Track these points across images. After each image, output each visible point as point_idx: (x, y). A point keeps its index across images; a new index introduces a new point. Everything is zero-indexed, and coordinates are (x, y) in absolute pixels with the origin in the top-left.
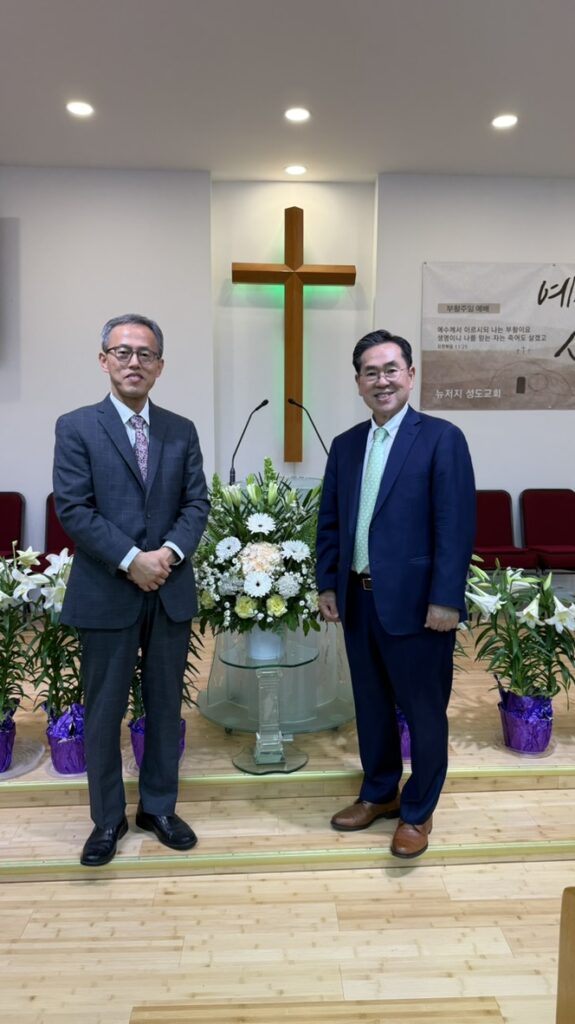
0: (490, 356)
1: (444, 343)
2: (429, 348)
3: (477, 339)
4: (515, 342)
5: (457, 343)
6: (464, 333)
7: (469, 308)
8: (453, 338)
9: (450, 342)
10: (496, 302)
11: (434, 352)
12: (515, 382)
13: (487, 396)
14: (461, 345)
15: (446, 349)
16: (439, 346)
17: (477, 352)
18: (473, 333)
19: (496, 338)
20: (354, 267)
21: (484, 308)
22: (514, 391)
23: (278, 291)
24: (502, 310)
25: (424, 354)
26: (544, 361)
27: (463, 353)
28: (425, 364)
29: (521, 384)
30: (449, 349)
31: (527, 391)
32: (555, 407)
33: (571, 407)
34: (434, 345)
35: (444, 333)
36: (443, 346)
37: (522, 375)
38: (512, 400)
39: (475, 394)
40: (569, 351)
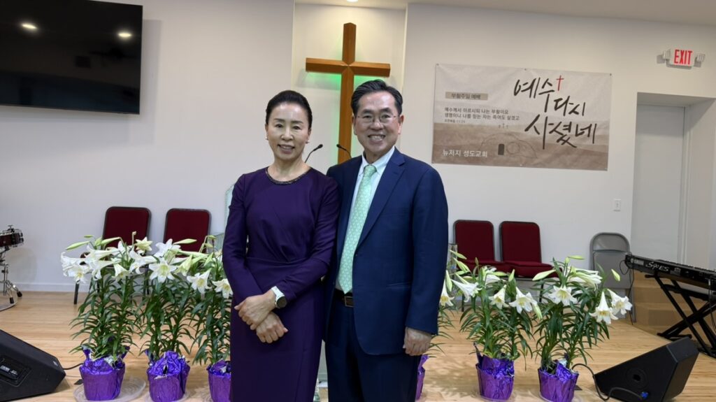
0: (481, 129)
1: (449, 118)
2: (438, 121)
3: (472, 117)
4: (498, 120)
5: (458, 118)
6: (463, 113)
7: (467, 96)
8: (455, 115)
9: (453, 118)
10: (485, 92)
11: (442, 124)
12: (497, 147)
13: (478, 155)
14: (460, 120)
15: (450, 123)
16: (446, 121)
17: (472, 126)
18: (469, 113)
19: (484, 117)
20: (389, 65)
21: (477, 97)
22: (496, 153)
24: (489, 98)
25: (435, 125)
26: (518, 134)
27: (461, 126)
28: (435, 132)
29: (501, 149)
30: (452, 123)
31: (505, 153)
32: (524, 165)
33: (535, 166)
34: (442, 120)
35: (449, 112)
36: (448, 120)
37: (502, 142)
38: (495, 159)
39: (469, 154)
40: (535, 128)
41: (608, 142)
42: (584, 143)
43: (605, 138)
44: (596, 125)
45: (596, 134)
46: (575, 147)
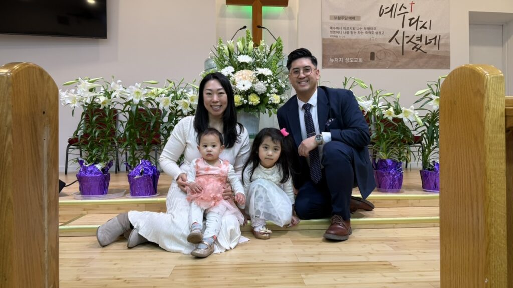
0: (357, 41)
1: (333, 34)
2: (325, 37)
3: (350, 33)
4: (368, 34)
5: (340, 34)
6: (343, 30)
7: (346, 18)
8: (338, 32)
9: (336, 34)
10: (358, 15)
11: (328, 39)
12: (370, 54)
13: (355, 61)
14: (342, 36)
15: (334, 37)
16: (331, 36)
17: (350, 40)
18: (347, 30)
19: (359, 32)
21: (352, 18)
22: (369, 59)
23: (249, 9)
24: (361, 19)
25: (323, 39)
26: (384, 44)
27: (342, 40)
28: (323, 45)
29: (372, 56)
30: (336, 38)
31: (375, 59)
32: (389, 68)
33: (398, 67)
34: (328, 35)
35: (333, 30)
36: (333, 36)
37: (373, 51)
38: (368, 63)
39: (349, 60)
40: (396, 39)
41: (449, 48)
42: (432, 49)
43: (447, 45)
44: (440, 36)
45: (440, 42)
46: (426, 53)
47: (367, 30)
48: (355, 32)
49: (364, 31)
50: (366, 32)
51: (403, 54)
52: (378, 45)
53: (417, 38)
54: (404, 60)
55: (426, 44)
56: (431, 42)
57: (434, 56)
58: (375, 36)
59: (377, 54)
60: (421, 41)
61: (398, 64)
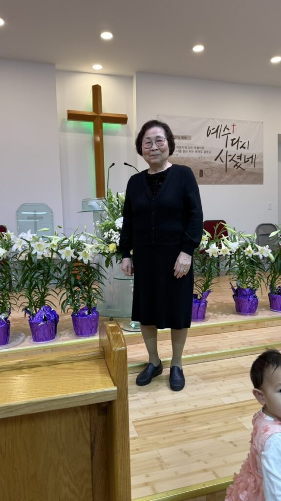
0: (188, 159)
3: (182, 152)
4: (198, 153)
7: (178, 138)
10: (189, 135)
12: (199, 172)
18: (180, 149)
19: (190, 151)
20: (126, 115)
21: (184, 138)
23: (90, 125)
24: (192, 139)
26: (211, 162)
27: (176, 158)
29: (201, 173)
31: (204, 176)
32: (215, 184)
33: (222, 183)
37: (202, 168)
40: (220, 158)
41: (263, 166)
42: (249, 167)
43: (261, 163)
44: (256, 155)
45: (256, 161)
46: (244, 170)
47: (196, 149)
48: (187, 151)
49: (194, 150)
50: (196, 152)
51: (226, 171)
52: (206, 163)
53: (238, 156)
54: (227, 177)
55: (245, 162)
56: (249, 160)
57: (251, 173)
58: (203, 154)
59: (205, 172)
60: (241, 160)
61: (223, 180)
